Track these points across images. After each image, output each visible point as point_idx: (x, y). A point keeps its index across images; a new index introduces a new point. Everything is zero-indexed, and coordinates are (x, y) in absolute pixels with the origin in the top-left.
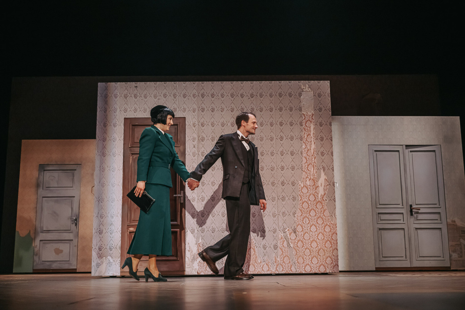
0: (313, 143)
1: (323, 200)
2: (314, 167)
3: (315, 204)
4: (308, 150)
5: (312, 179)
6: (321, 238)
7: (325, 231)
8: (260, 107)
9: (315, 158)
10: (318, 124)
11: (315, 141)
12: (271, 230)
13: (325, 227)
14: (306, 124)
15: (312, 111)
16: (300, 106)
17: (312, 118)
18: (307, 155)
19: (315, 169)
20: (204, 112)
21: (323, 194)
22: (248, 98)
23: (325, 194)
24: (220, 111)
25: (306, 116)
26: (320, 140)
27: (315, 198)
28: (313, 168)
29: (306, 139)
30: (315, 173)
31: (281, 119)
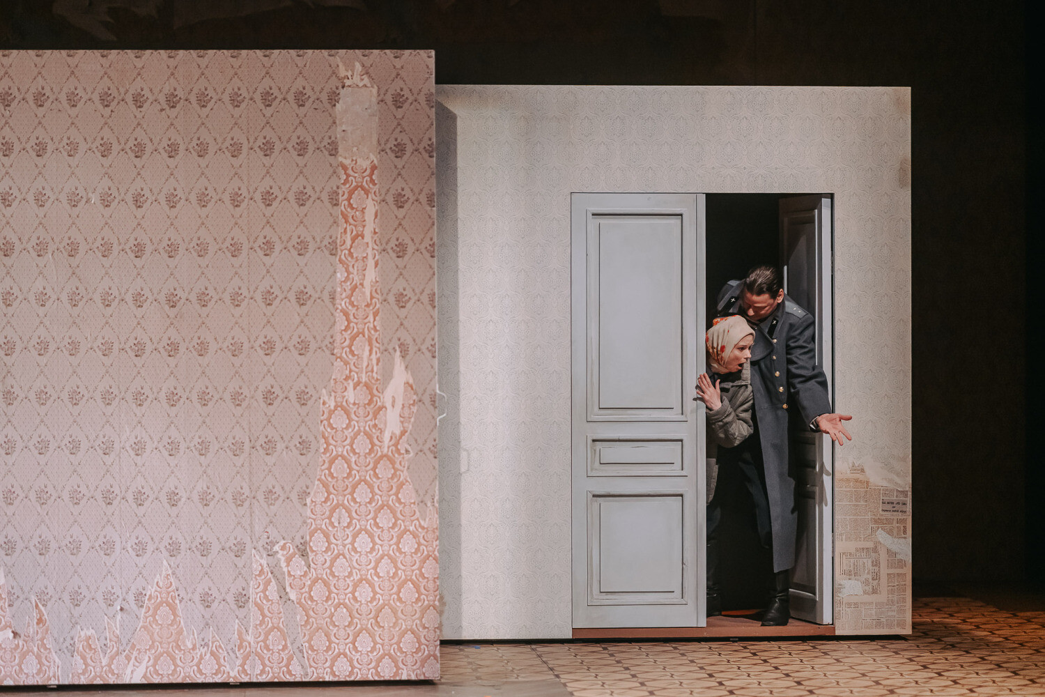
0: (371, 263)
1: (398, 451)
2: (370, 344)
3: (371, 466)
4: (356, 287)
5: (366, 382)
6: (388, 572)
7: (399, 550)
8: (199, 139)
9: (375, 315)
10: (390, 199)
11: (377, 257)
12: (227, 545)
13: (400, 537)
14: (349, 199)
15: (372, 157)
16: (333, 139)
17: (371, 179)
18: (352, 304)
19: (374, 349)
20: (12, 156)
21: (398, 432)
22: (159, 108)
23: (403, 433)
24: (65, 154)
25: (352, 173)
26: (394, 255)
27: (373, 444)
28: (367, 348)
29: (350, 250)
30: (374, 362)
31: (268, 182)
